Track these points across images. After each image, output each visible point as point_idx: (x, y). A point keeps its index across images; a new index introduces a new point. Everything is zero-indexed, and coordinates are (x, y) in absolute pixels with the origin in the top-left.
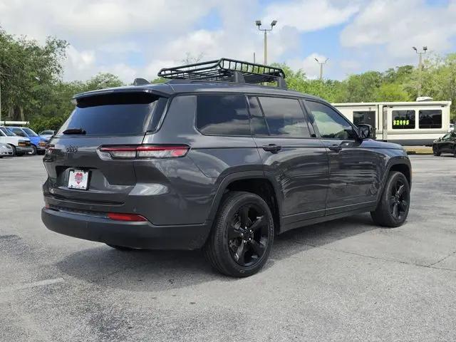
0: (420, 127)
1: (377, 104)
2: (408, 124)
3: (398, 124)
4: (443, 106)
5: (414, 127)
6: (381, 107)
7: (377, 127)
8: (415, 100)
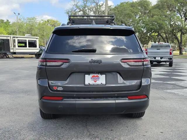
0: (29, 47)
1: (10, 36)
2: (24, 45)
3: (20, 45)
4: (37, 39)
5: (26, 47)
6: (12, 37)
7: (10, 46)
8: (24, 36)
